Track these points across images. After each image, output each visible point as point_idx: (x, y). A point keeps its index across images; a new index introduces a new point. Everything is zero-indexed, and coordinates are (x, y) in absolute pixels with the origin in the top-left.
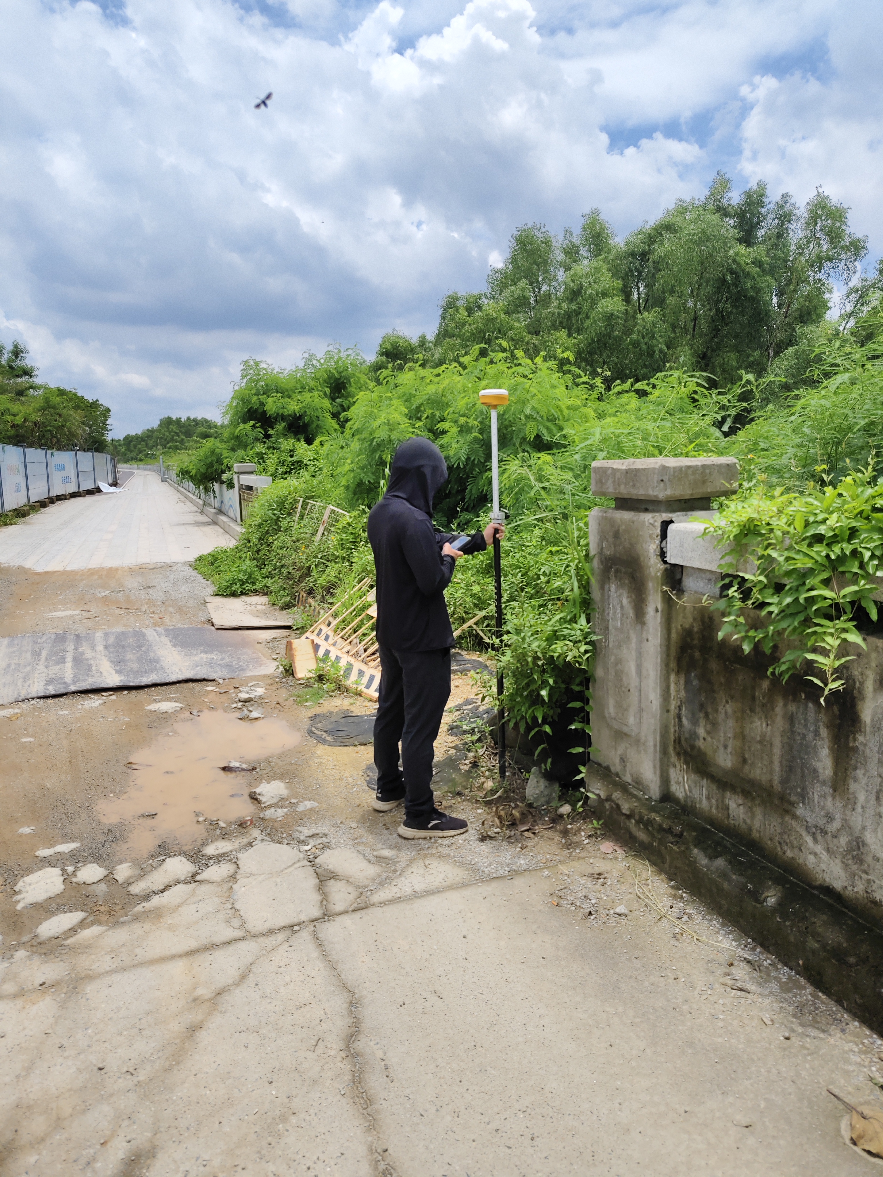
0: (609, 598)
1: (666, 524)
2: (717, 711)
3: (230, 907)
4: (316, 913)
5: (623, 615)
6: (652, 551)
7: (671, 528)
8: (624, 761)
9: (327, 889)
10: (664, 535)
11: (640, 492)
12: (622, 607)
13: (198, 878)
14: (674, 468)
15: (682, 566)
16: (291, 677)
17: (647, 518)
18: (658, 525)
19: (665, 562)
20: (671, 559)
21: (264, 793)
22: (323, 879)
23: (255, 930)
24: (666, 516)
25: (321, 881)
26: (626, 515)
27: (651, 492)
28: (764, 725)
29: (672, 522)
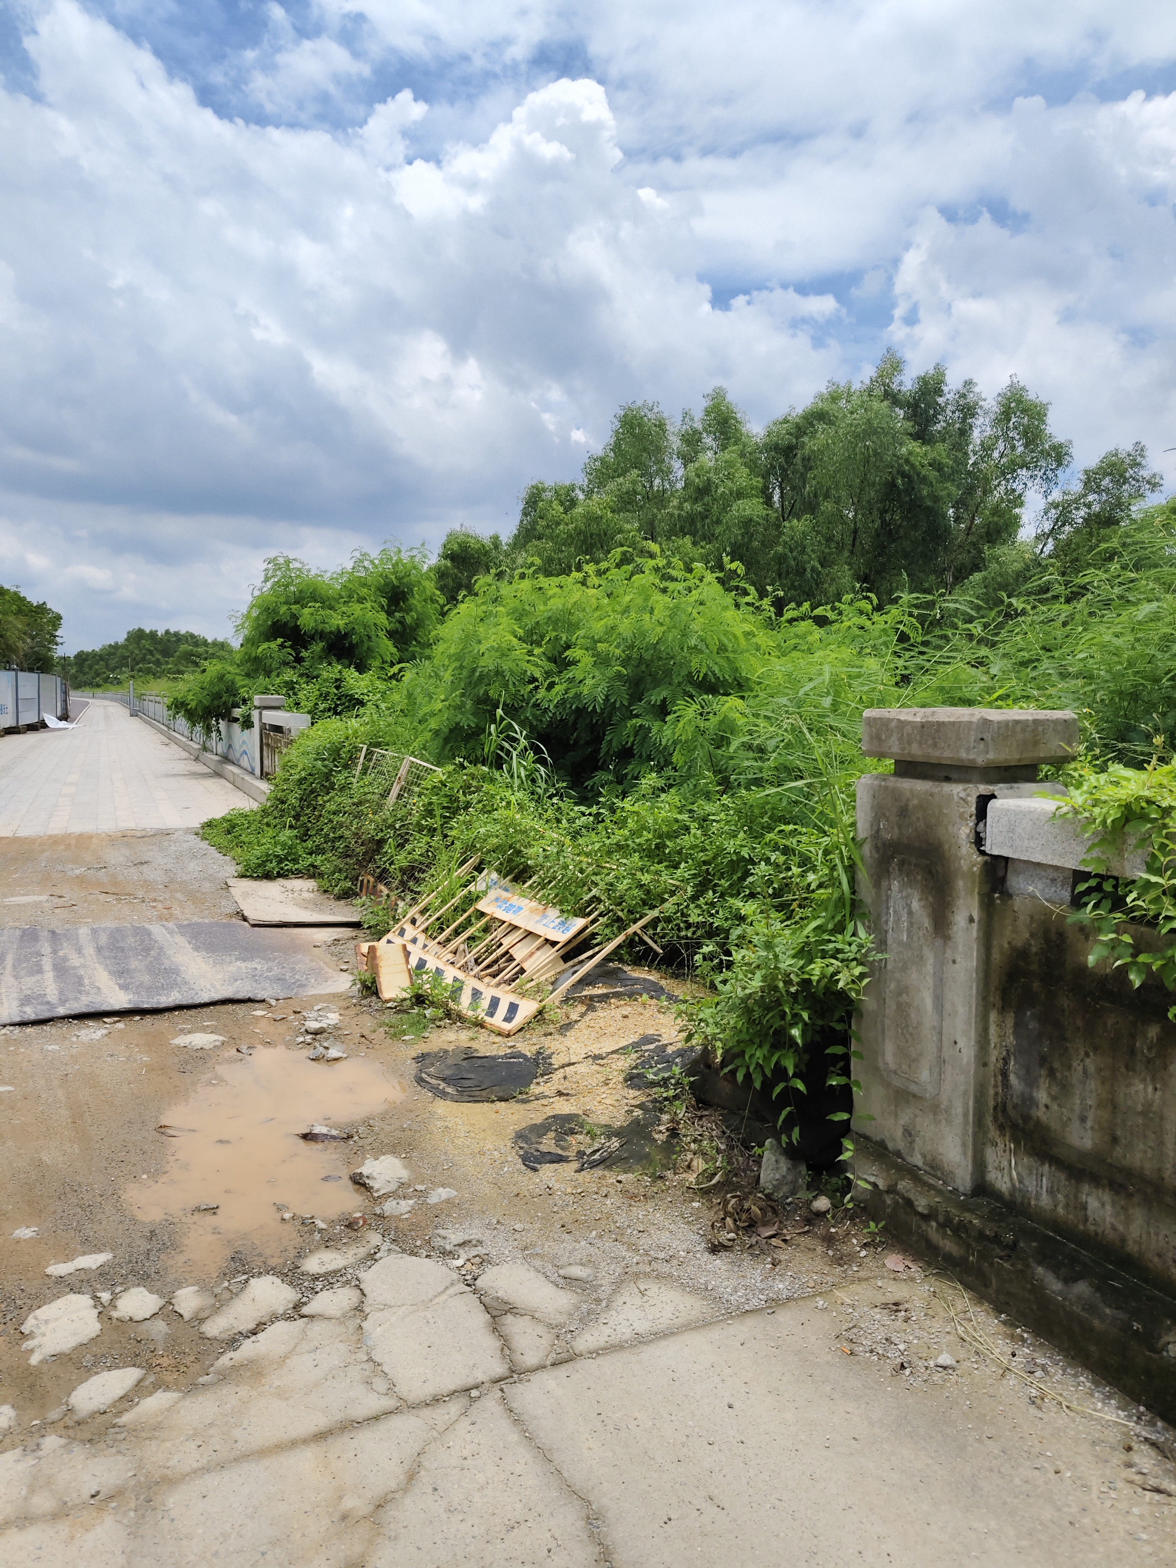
0: (887, 900)
1: (984, 801)
2: (1070, 1067)
3: (365, 1358)
4: (499, 1369)
5: (911, 924)
6: (964, 837)
7: (992, 805)
8: (910, 1135)
9: (505, 1330)
10: (981, 814)
11: (945, 754)
12: (910, 913)
13: (305, 1310)
14: (999, 722)
15: (1007, 859)
16: (374, 998)
17: (956, 790)
18: (973, 800)
19: (983, 853)
20: (993, 847)
21: (375, 1174)
22: (495, 1313)
23: (412, 1398)
24: (984, 789)
25: (494, 1317)
26: (921, 786)
27: (963, 755)
28: (1150, 1089)
29: (993, 796)
